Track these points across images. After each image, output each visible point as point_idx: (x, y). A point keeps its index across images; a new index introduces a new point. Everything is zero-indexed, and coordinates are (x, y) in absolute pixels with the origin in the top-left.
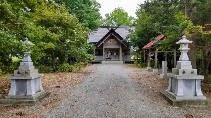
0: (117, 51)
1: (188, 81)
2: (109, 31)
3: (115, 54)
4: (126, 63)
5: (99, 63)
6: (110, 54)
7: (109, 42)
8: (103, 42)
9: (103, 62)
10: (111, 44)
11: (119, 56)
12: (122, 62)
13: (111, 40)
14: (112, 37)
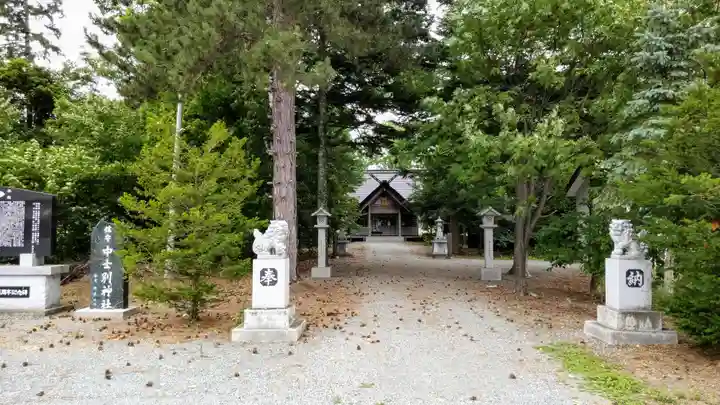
0: (392, 219)
1: (440, 244)
2: (378, 185)
3: (389, 224)
4: (409, 240)
5: (361, 240)
6: (379, 224)
7: (378, 203)
8: (369, 203)
9: (368, 239)
10: (383, 207)
11: (396, 228)
12: (403, 238)
13: (383, 199)
14: (383, 195)
